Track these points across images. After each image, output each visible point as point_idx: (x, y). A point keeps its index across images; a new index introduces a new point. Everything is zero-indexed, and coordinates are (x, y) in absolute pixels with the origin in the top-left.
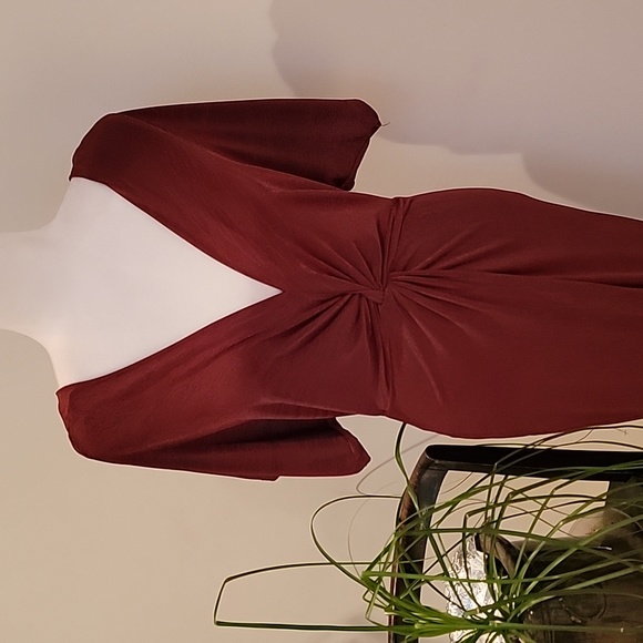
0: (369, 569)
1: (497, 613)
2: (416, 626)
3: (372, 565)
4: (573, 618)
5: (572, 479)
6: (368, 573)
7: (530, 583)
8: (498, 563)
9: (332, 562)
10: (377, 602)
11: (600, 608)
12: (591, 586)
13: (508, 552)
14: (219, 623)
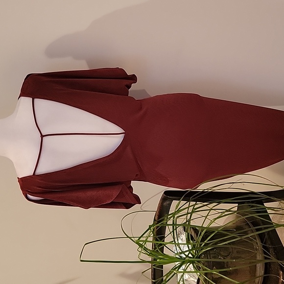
0: (139, 239)
1: (190, 255)
2: (158, 260)
3: (140, 238)
4: (220, 257)
5: (219, 203)
6: (138, 241)
7: (202, 244)
8: (191, 235)
9: (128, 237)
10: (143, 252)
11: (230, 253)
12: (226, 244)
13: (195, 232)
14: (82, 261)
